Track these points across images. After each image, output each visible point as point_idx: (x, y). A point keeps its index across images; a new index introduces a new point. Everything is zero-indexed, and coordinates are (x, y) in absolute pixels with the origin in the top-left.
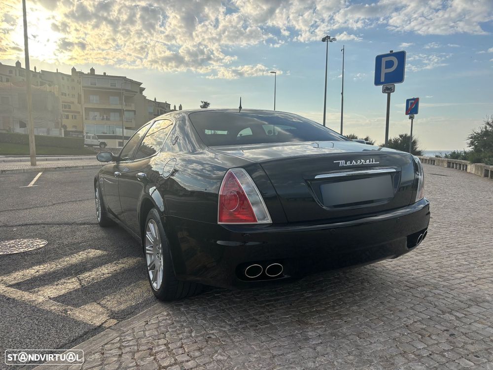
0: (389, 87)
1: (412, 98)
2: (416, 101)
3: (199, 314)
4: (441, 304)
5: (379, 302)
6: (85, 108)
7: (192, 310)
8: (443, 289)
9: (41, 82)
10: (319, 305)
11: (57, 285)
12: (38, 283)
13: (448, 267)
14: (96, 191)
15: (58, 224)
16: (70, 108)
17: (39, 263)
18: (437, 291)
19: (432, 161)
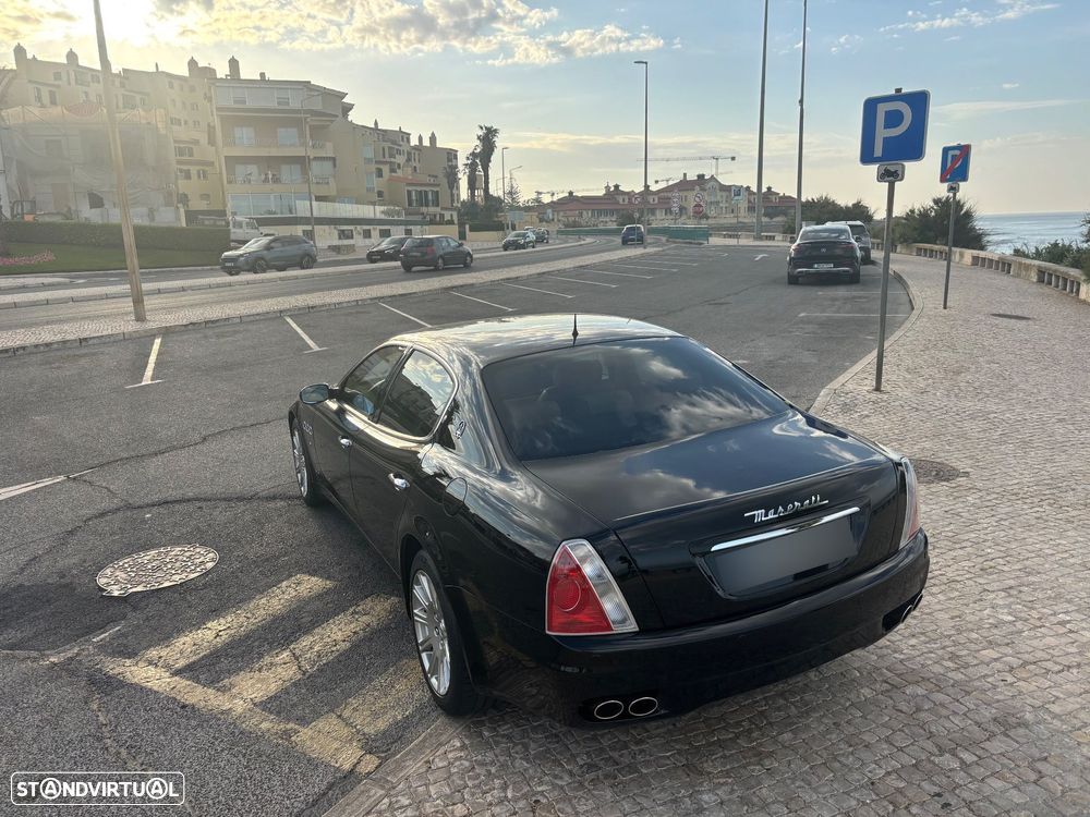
0: (892, 169)
1: (955, 144)
2: (964, 151)
3: (516, 745)
4: (941, 728)
5: (831, 722)
6: (226, 157)
7: (503, 736)
8: (951, 691)
9: (123, 95)
10: (724, 728)
11: (260, 670)
12: (225, 663)
13: (972, 630)
14: (292, 435)
15: (225, 499)
16: (191, 155)
17: (216, 612)
18: (939, 697)
19: (1004, 264)
